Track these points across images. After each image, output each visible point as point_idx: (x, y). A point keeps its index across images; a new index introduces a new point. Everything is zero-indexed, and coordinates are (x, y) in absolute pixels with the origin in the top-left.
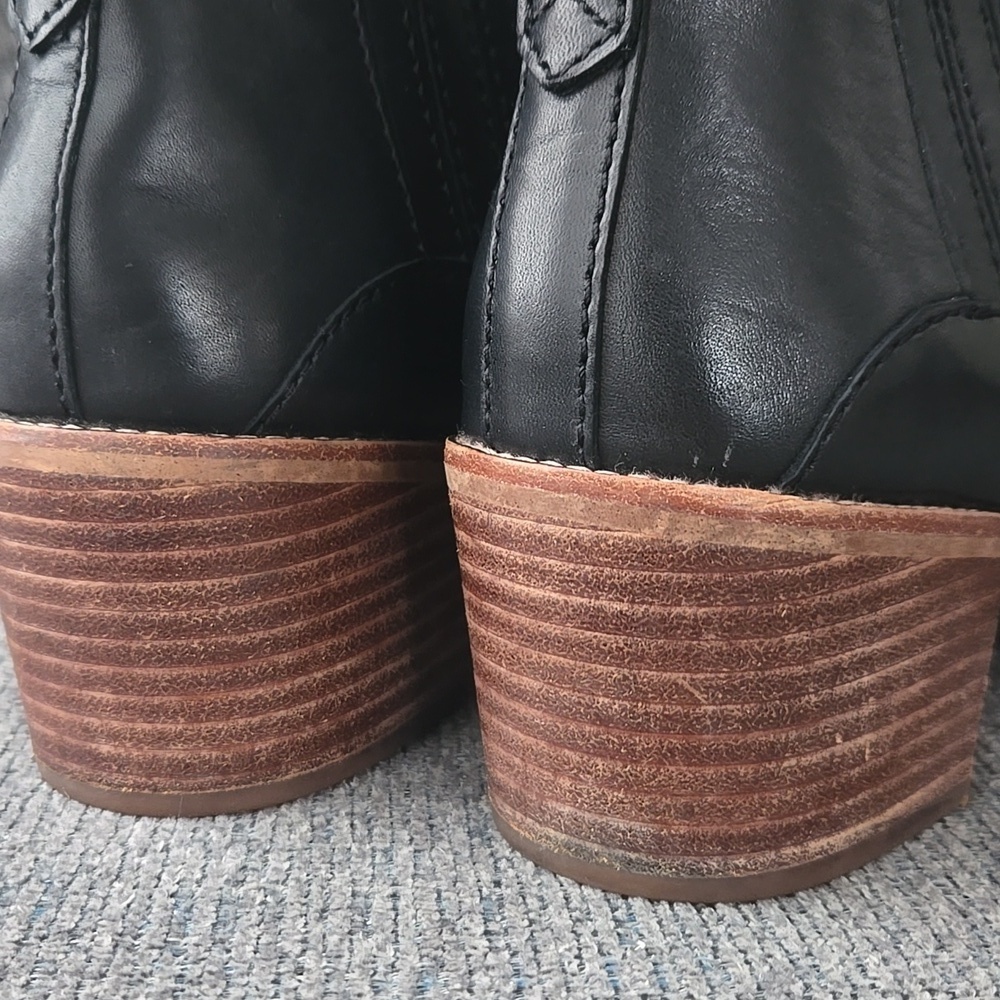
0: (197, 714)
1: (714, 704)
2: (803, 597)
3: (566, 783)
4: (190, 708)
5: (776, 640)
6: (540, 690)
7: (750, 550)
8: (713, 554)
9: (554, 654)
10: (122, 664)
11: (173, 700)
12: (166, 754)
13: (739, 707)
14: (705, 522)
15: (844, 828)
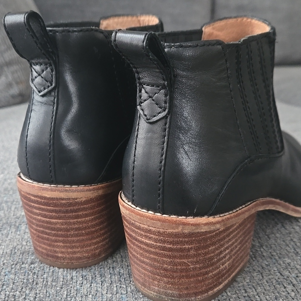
0: (83, 247)
1: (193, 265)
2: (213, 239)
3: (156, 283)
4: (81, 245)
5: (207, 250)
6: (149, 262)
7: (201, 232)
8: (193, 234)
9: (153, 255)
10: (66, 237)
11: (78, 244)
12: (75, 256)
13: (199, 265)
14: (190, 227)
15: (222, 283)
